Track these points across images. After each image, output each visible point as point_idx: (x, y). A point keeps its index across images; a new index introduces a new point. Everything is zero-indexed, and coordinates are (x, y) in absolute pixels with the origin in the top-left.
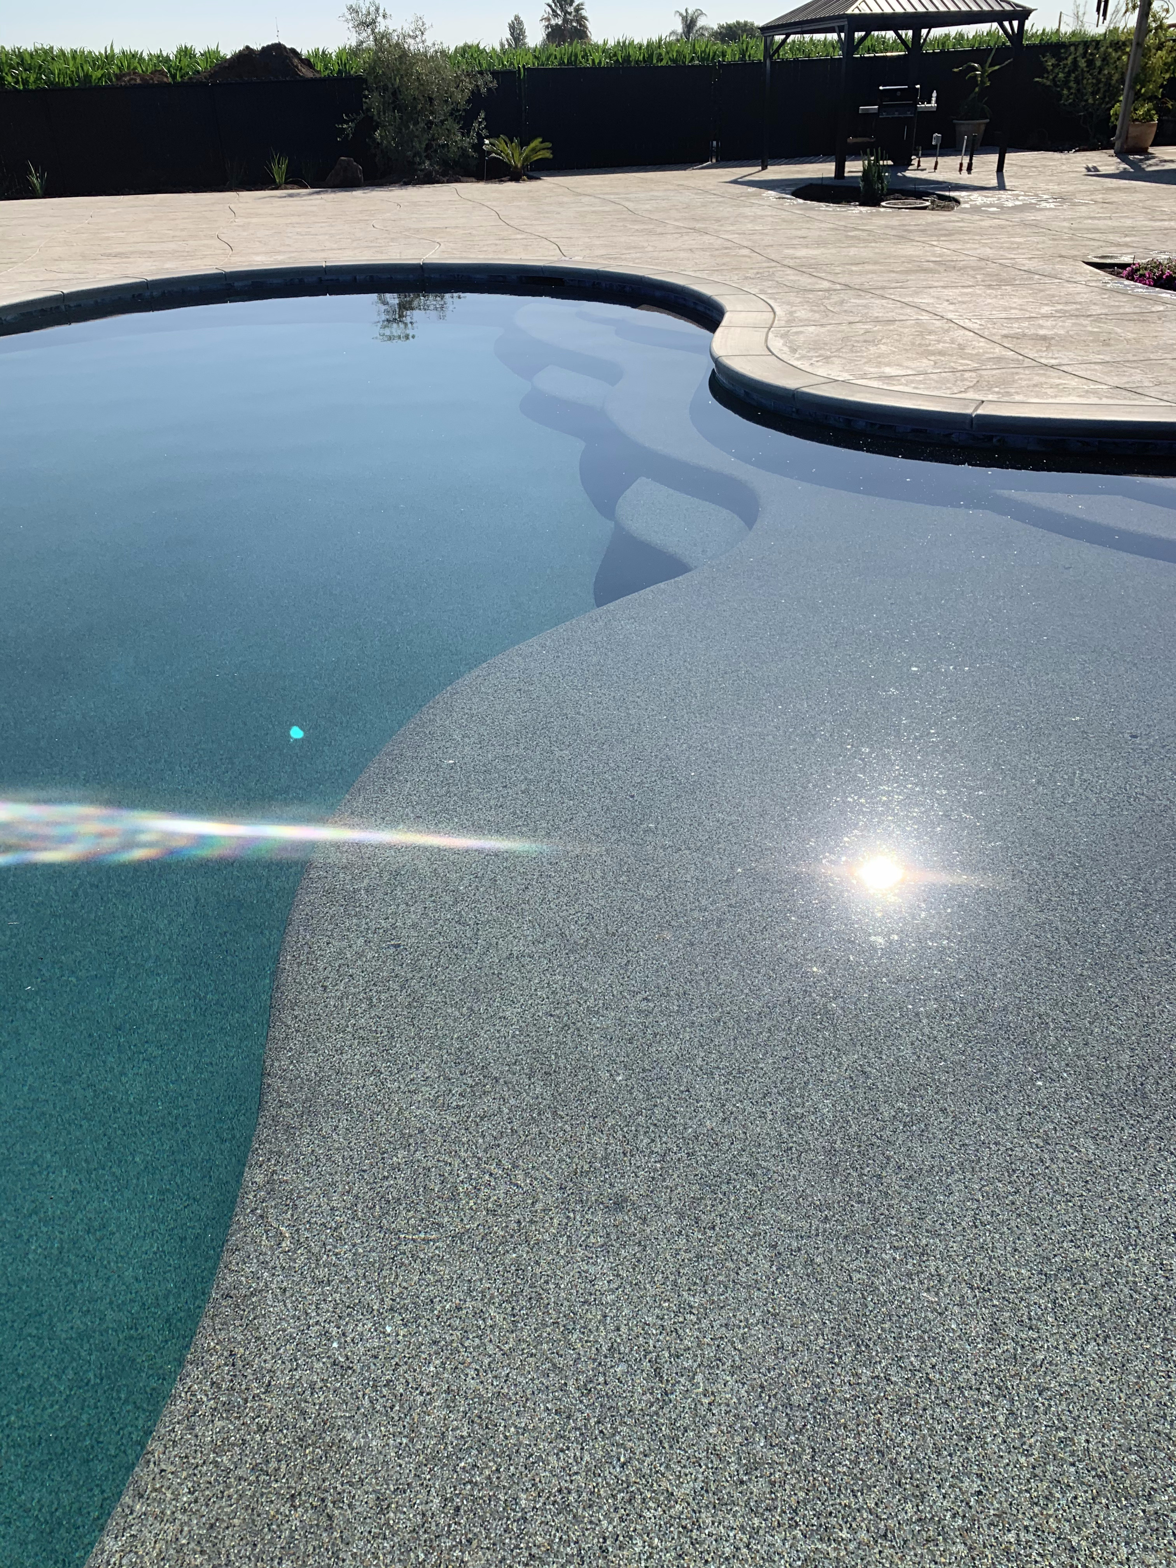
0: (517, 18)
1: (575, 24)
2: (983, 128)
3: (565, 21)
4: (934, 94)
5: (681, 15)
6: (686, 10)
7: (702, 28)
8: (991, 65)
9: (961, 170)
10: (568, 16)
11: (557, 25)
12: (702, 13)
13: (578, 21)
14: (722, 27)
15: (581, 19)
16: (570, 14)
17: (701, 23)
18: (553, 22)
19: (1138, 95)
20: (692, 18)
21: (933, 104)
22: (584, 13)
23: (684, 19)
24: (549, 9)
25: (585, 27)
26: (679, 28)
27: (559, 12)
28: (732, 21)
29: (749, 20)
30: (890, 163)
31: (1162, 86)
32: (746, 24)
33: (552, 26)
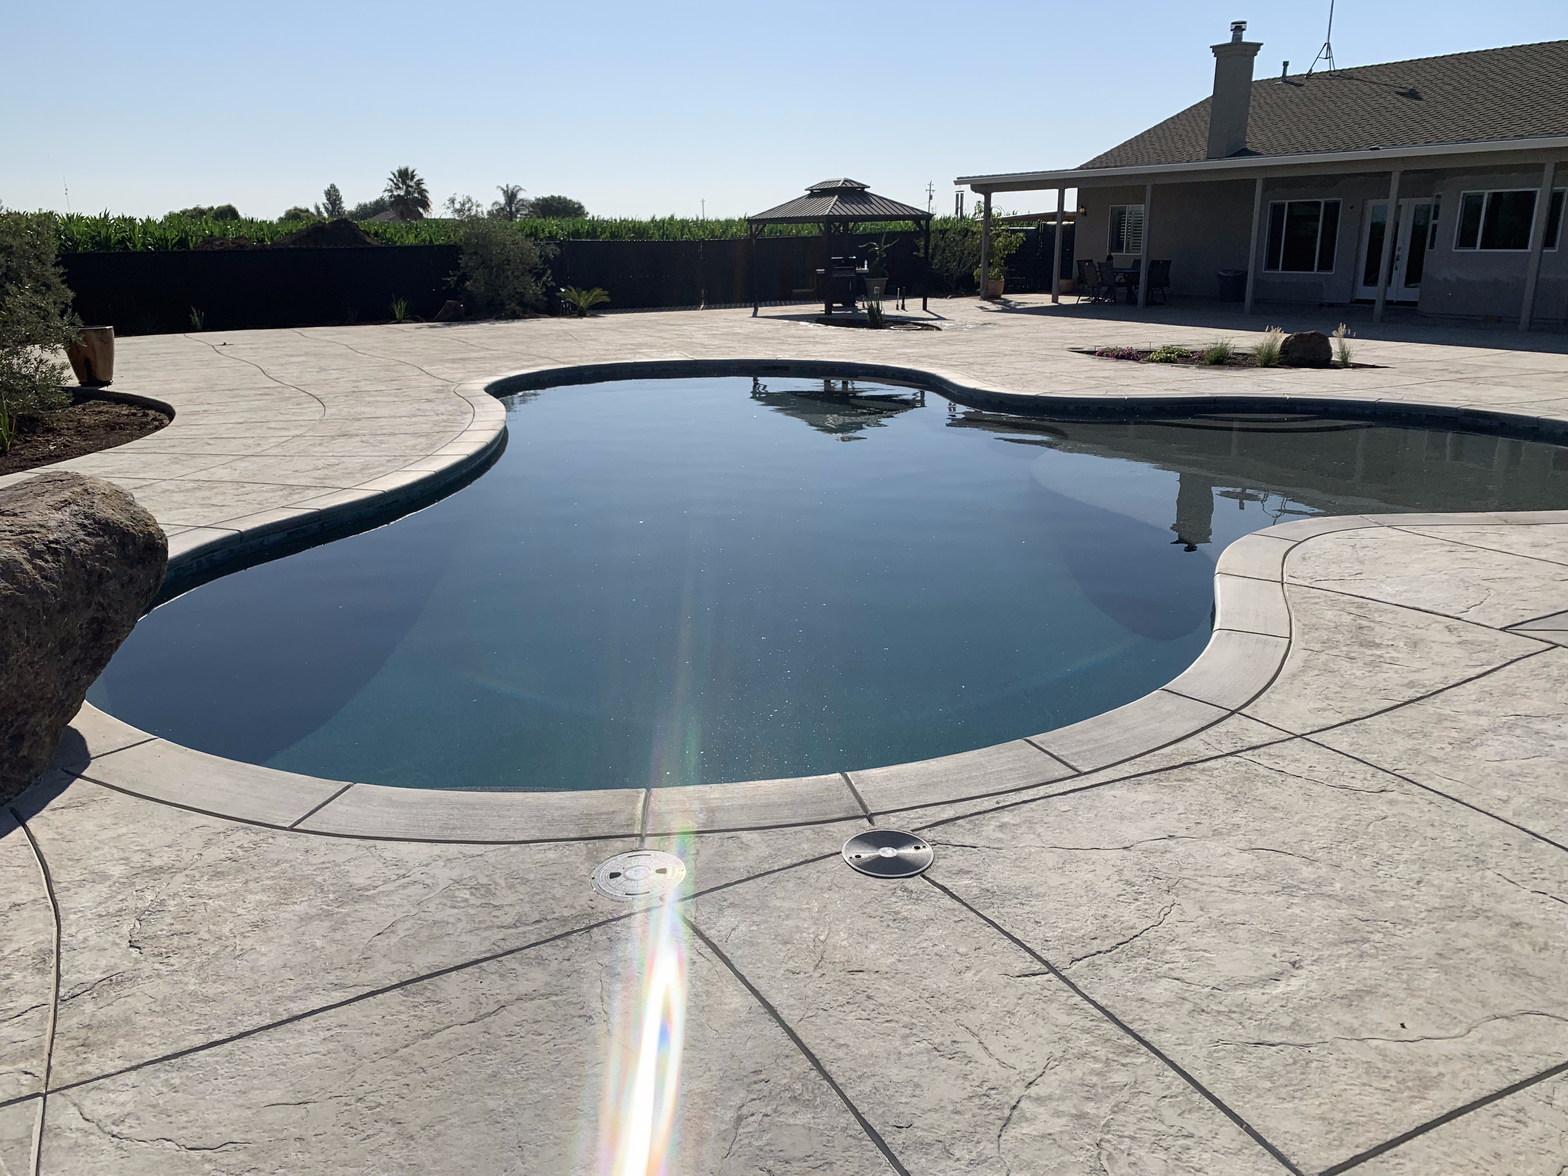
0: (333, 186)
1: (416, 195)
2: (885, 283)
3: (407, 192)
4: (866, 262)
5: (502, 189)
6: (507, 186)
7: (520, 200)
8: (885, 244)
9: (897, 309)
10: (410, 189)
11: (399, 195)
12: (521, 189)
13: (419, 193)
14: (539, 199)
15: (422, 192)
16: (411, 187)
17: (521, 196)
18: (395, 193)
19: (990, 264)
20: (512, 192)
21: (866, 268)
22: (424, 187)
23: (505, 192)
24: (391, 183)
25: (426, 197)
26: (502, 200)
27: (401, 185)
28: (547, 195)
29: (563, 195)
30: (840, 305)
31: (1002, 258)
32: (559, 198)
33: (395, 197)
